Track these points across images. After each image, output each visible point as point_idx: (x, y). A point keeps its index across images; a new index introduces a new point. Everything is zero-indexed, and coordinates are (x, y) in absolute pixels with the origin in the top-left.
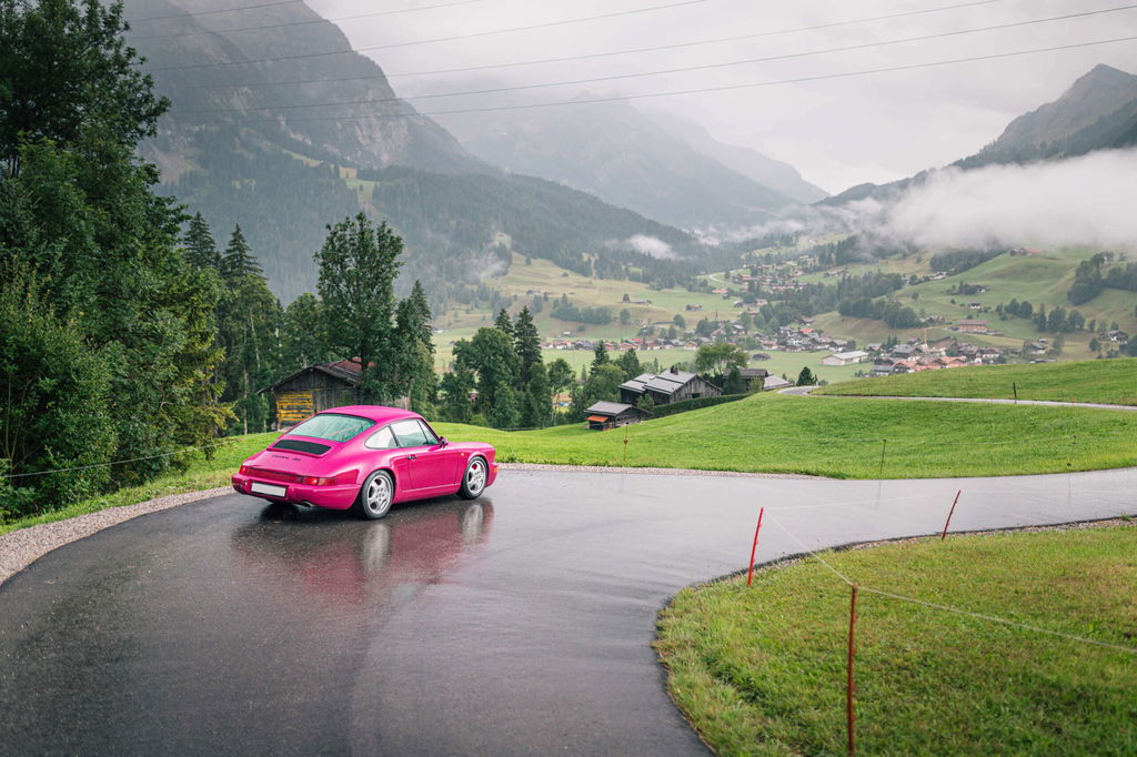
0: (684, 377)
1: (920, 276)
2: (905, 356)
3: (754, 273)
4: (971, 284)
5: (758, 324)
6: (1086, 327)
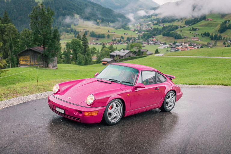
0: (127, 51)
1: (182, 26)
2: (179, 46)
3: (141, 25)
4: (195, 28)
5: (142, 38)
6: (223, 39)
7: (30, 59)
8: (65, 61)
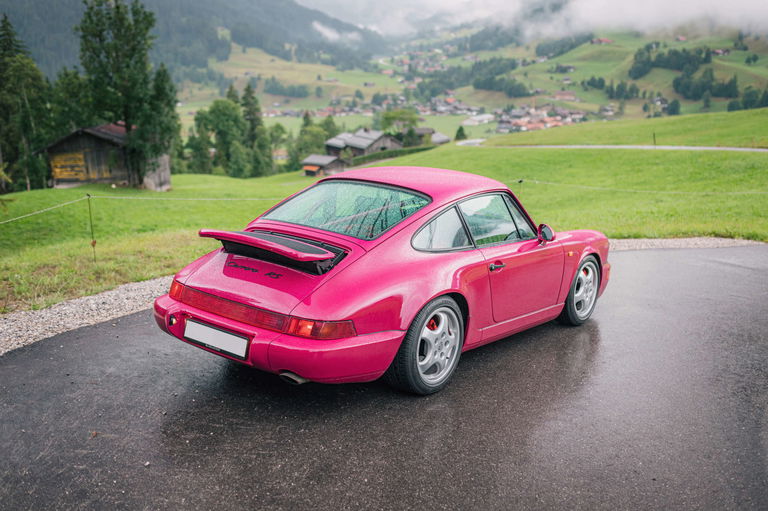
0: (375, 135)
1: (529, 60)
2: (519, 117)
3: (412, 58)
4: (565, 65)
5: (416, 95)
6: (640, 95)
7: (86, 161)
8: (194, 167)
